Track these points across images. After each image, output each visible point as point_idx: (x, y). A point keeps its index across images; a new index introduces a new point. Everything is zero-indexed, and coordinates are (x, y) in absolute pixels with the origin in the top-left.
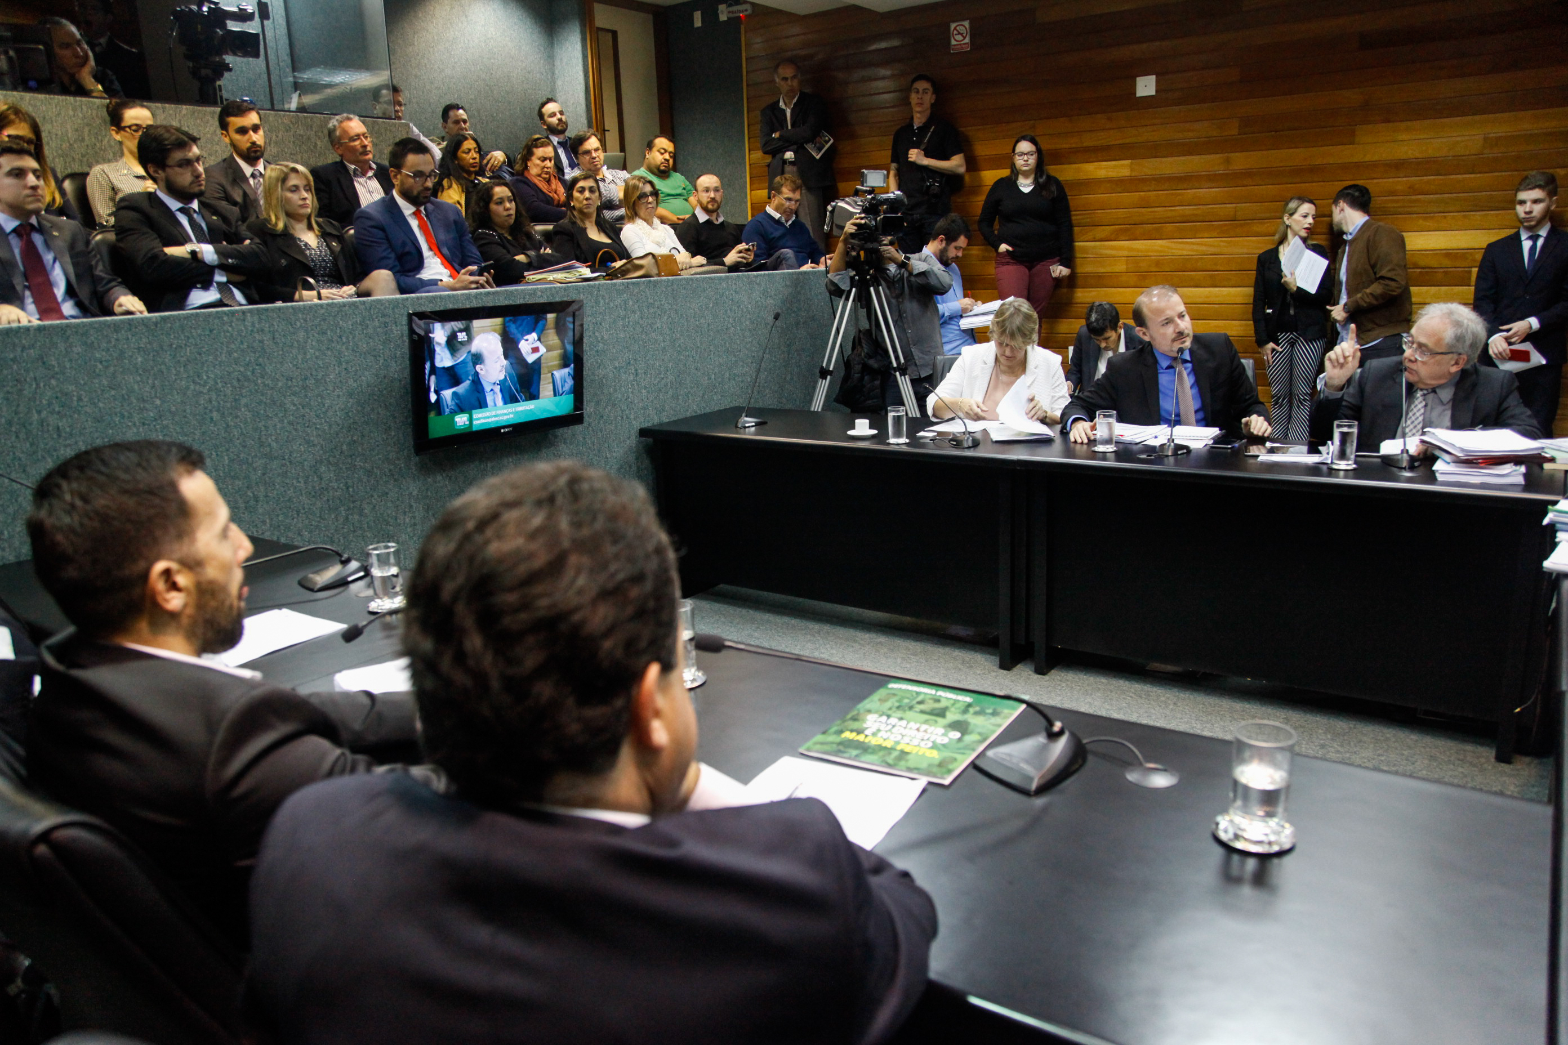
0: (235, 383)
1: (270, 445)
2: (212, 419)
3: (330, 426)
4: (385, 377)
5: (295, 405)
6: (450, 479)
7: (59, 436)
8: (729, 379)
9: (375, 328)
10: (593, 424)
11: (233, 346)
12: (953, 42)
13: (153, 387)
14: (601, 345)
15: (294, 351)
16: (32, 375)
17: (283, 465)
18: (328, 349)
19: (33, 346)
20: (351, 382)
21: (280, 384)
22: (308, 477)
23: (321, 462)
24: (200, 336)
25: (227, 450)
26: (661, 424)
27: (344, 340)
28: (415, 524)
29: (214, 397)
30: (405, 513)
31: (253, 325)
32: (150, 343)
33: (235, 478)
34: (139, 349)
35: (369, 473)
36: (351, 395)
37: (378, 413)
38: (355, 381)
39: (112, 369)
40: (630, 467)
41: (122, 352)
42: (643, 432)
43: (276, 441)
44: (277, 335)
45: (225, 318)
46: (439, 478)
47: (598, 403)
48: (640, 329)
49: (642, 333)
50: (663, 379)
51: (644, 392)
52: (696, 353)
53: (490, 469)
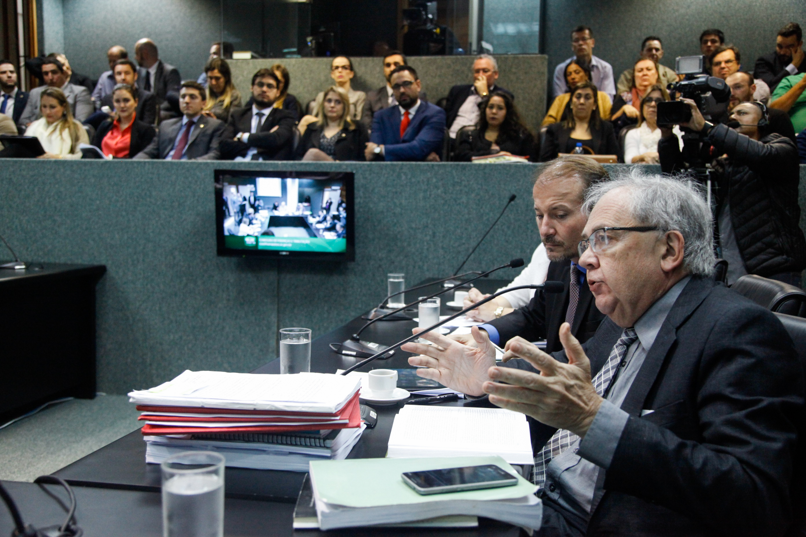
0: (136, 199)
1: (149, 234)
3: (184, 230)
5: (165, 215)
11: (137, 179)
13: (97, 194)
15: (169, 186)
16: (49, 181)
17: (155, 246)
18: (188, 187)
20: (199, 208)
21: (159, 203)
22: (167, 256)
23: (176, 249)
25: (127, 232)
27: (198, 183)
29: (124, 204)
30: (223, 291)
31: (149, 169)
33: (128, 247)
36: (198, 215)
39: (80, 184)
43: (153, 232)
46: (249, 275)
47: (390, 251)
48: (442, 202)
49: (444, 205)
50: (464, 244)
51: (441, 252)
52: (509, 228)
53: (288, 279)
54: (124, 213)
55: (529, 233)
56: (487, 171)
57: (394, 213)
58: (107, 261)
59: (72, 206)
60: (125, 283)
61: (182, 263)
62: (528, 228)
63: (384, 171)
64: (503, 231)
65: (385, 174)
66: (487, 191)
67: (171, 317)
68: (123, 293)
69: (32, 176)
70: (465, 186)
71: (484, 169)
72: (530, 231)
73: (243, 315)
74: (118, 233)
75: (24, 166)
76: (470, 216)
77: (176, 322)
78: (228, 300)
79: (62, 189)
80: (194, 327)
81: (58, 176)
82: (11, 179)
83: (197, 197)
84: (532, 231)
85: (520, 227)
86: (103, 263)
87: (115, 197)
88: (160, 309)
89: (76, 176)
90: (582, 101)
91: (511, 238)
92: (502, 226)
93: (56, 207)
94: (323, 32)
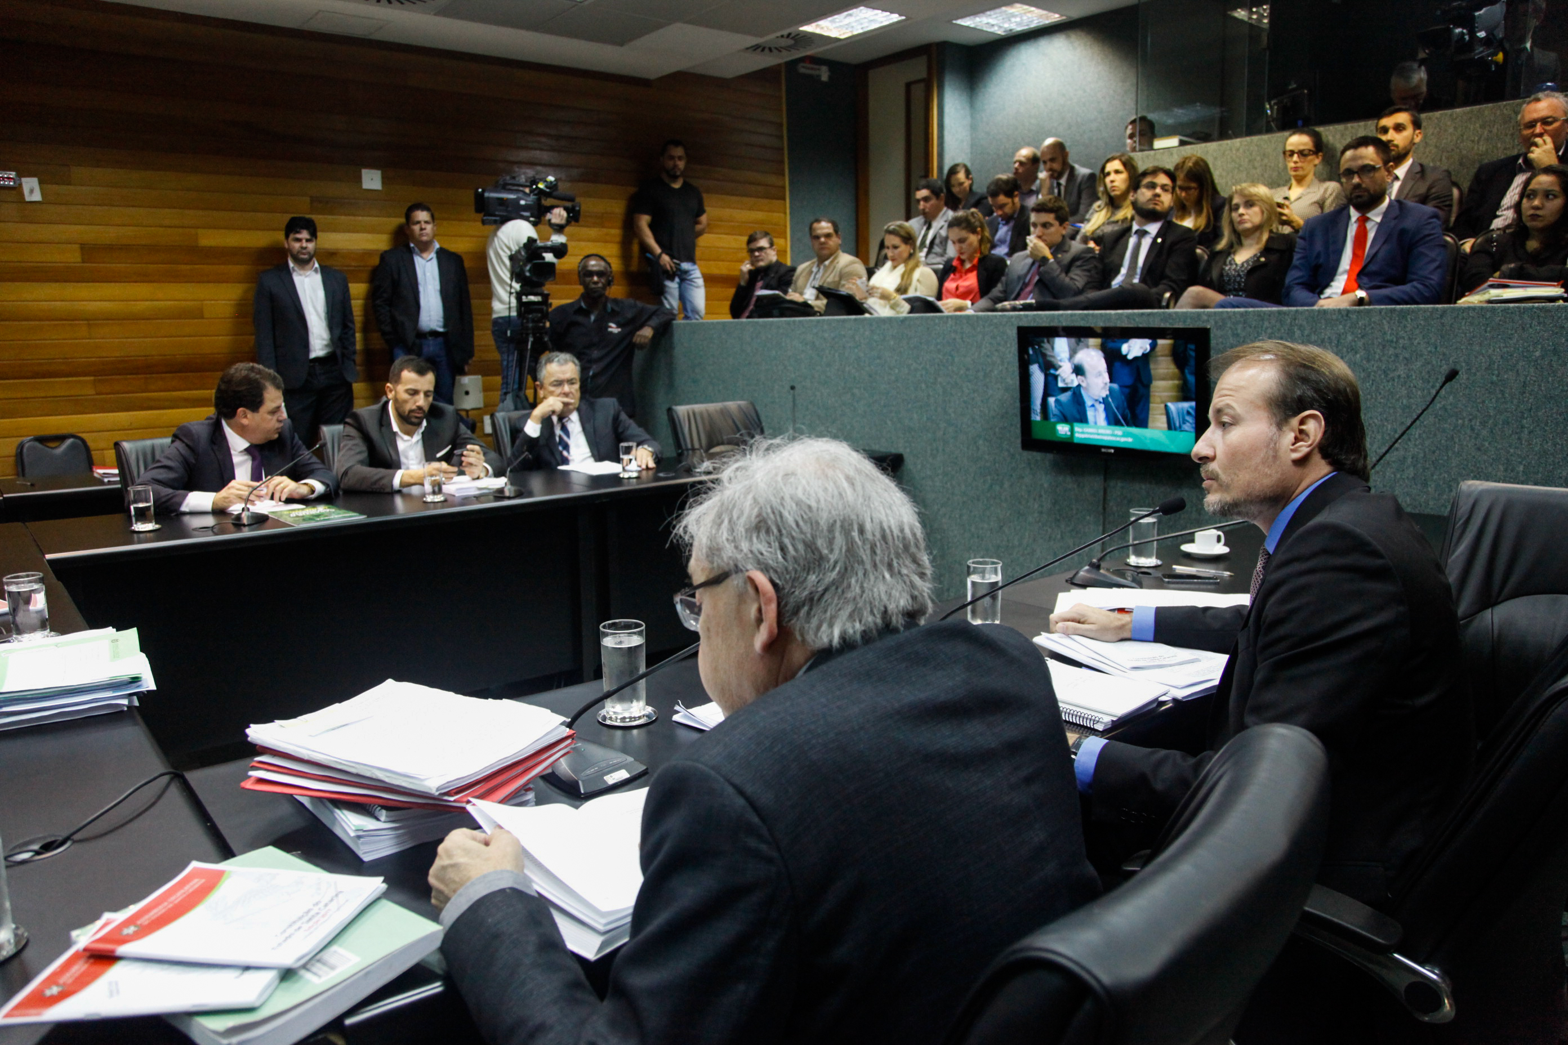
6: (1079, 484)
11: (938, 340)
15: (974, 349)
35: (1013, 456)
54: (923, 386)
58: (905, 448)
59: (870, 376)
60: (923, 478)
61: (987, 457)
62: (1523, 427)
63: (1266, 324)
64: (1473, 429)
65: (1267, 328)
67: (973, 530)
68: (920, 492)
69: (833, 339)
70: (1404, 348)
71: (1442, 316)
72: (1526, 431)
73: (1059, 536)
74: (917, 412)
75: (826, 327)
76: (1412, 401)
77: (978, 537)
78: (1041, 513)
79: (862, 355)
80: (998, 547)
81: (857, 338)
82: (813, 343)
83: (1006, 366)
84: (1530, 433)
85: (1506, 423)
86: (901, 451)
87: (914, 364)
88: (961, 516)
89: (876, 337)
91: (1486, 444)
92: (1470, 420)
93: (855, 377)
94: (1294, 90)
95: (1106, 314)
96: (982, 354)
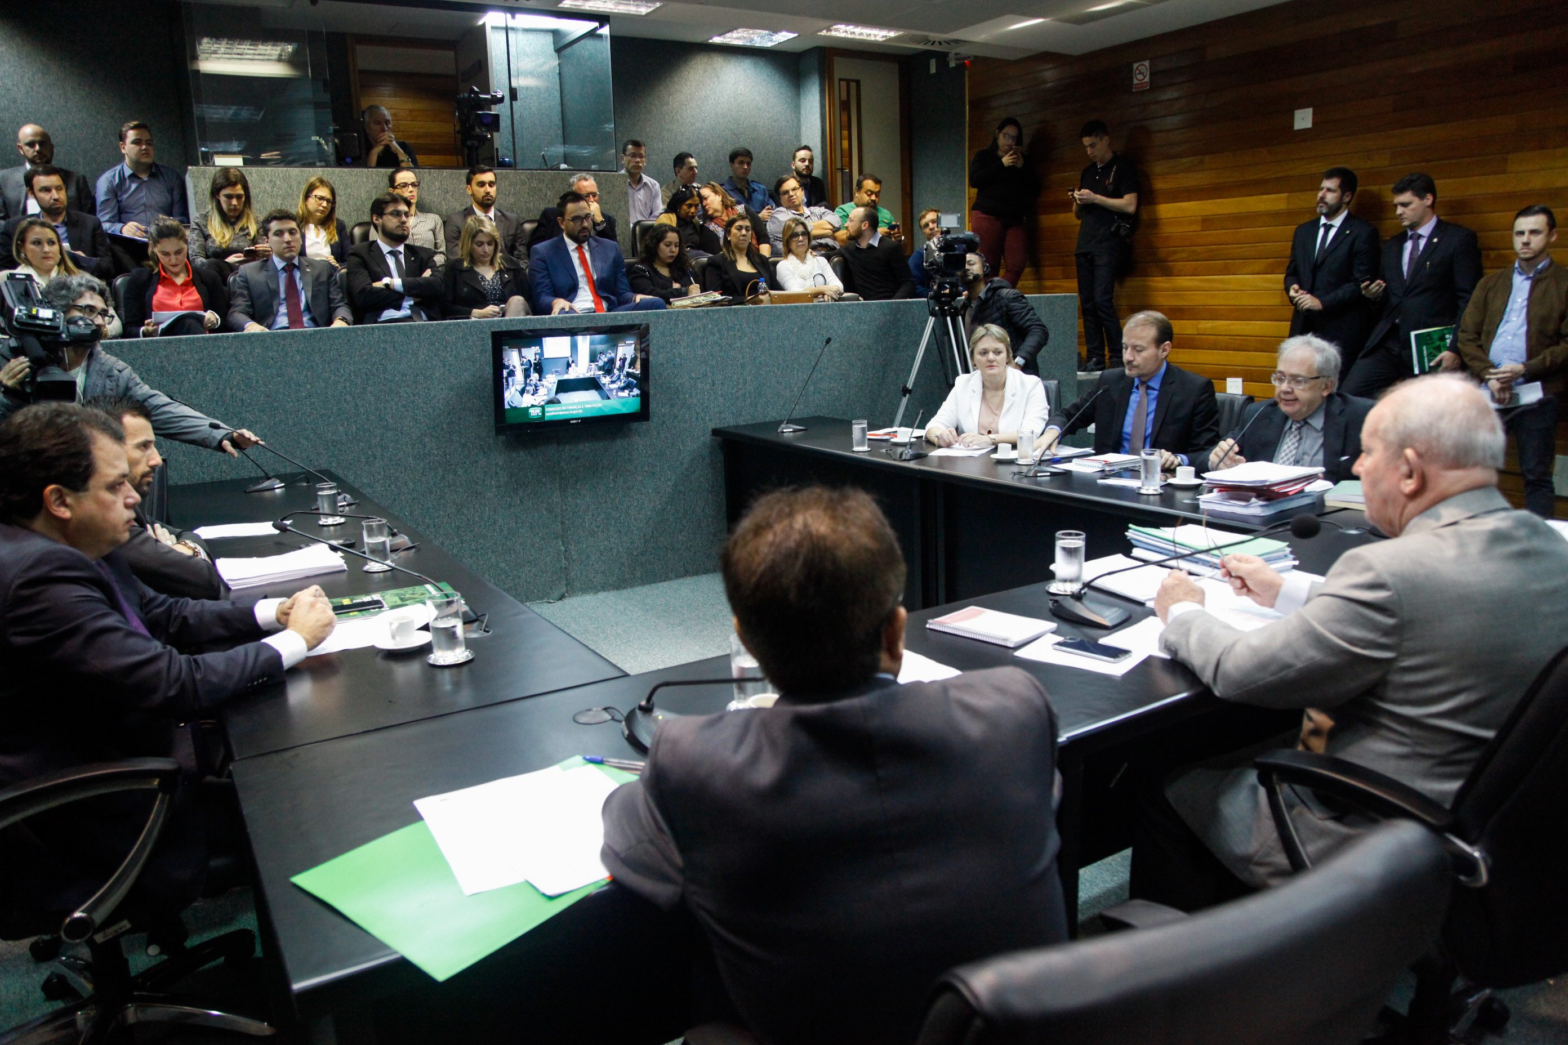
0: (364, 377)
1: (387, 420)
2: (346, 400)
3: (434, 410)
4: (480, 377)
5: (407, 394)
6: (532, 455)
7: (243, 405)
8: (814, 393)
9: (474, 341)
10: (667, 423)
11: (363, 351)
12: (1135, 82)
13: (306, 376)
14: (678, 359)
15: (410, 356)
16: (228, 365)
17: (397, 435)
18: (435, 355)
19: (230, 347)
20: (452, 380)
21: (397, 379)
22: (415, 445)
23: (426, 435)
24: (340, 344)
25: (355, 422)
26: (736, 427)
28: (500, 487)
29: (348, 384)
30: (491, 477)
32: (306, 347)
33: (359, 441)
34: (298, 351)
35: (464, 445)
36: (452, 389)
37: (473, 403)
38: (456, 379)
39: (279, 364)
40: (704, 459)
41: (287, 353)
42: (715, 432)
43: (392, 418)
44: (396, 345)
45: (359, 332)
46: (522, 453)
47: (672, 406)
48: (719, 348)
49: (720, 351)
50: (741, 389)
51: (721, 399)
52: (778, 369)
53: (568, 451)
54: (348, 398)
55: (795, 372)
56: (757, 314)
57: (674, 364)
61: (435, 452)
66: (758, 334)
73: (519, 502)
74: (342, 425)
79: (251, 374)
80: (459, 528)
87: (333, 378)
88: (411, 513)
90: (744, 232)
95: (542, 319)
96: (420, 360)
